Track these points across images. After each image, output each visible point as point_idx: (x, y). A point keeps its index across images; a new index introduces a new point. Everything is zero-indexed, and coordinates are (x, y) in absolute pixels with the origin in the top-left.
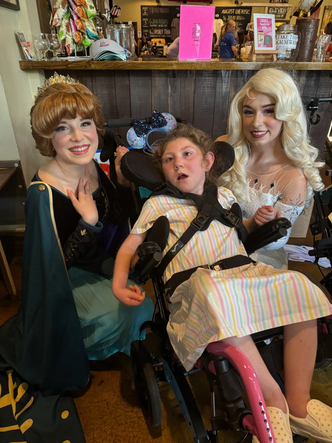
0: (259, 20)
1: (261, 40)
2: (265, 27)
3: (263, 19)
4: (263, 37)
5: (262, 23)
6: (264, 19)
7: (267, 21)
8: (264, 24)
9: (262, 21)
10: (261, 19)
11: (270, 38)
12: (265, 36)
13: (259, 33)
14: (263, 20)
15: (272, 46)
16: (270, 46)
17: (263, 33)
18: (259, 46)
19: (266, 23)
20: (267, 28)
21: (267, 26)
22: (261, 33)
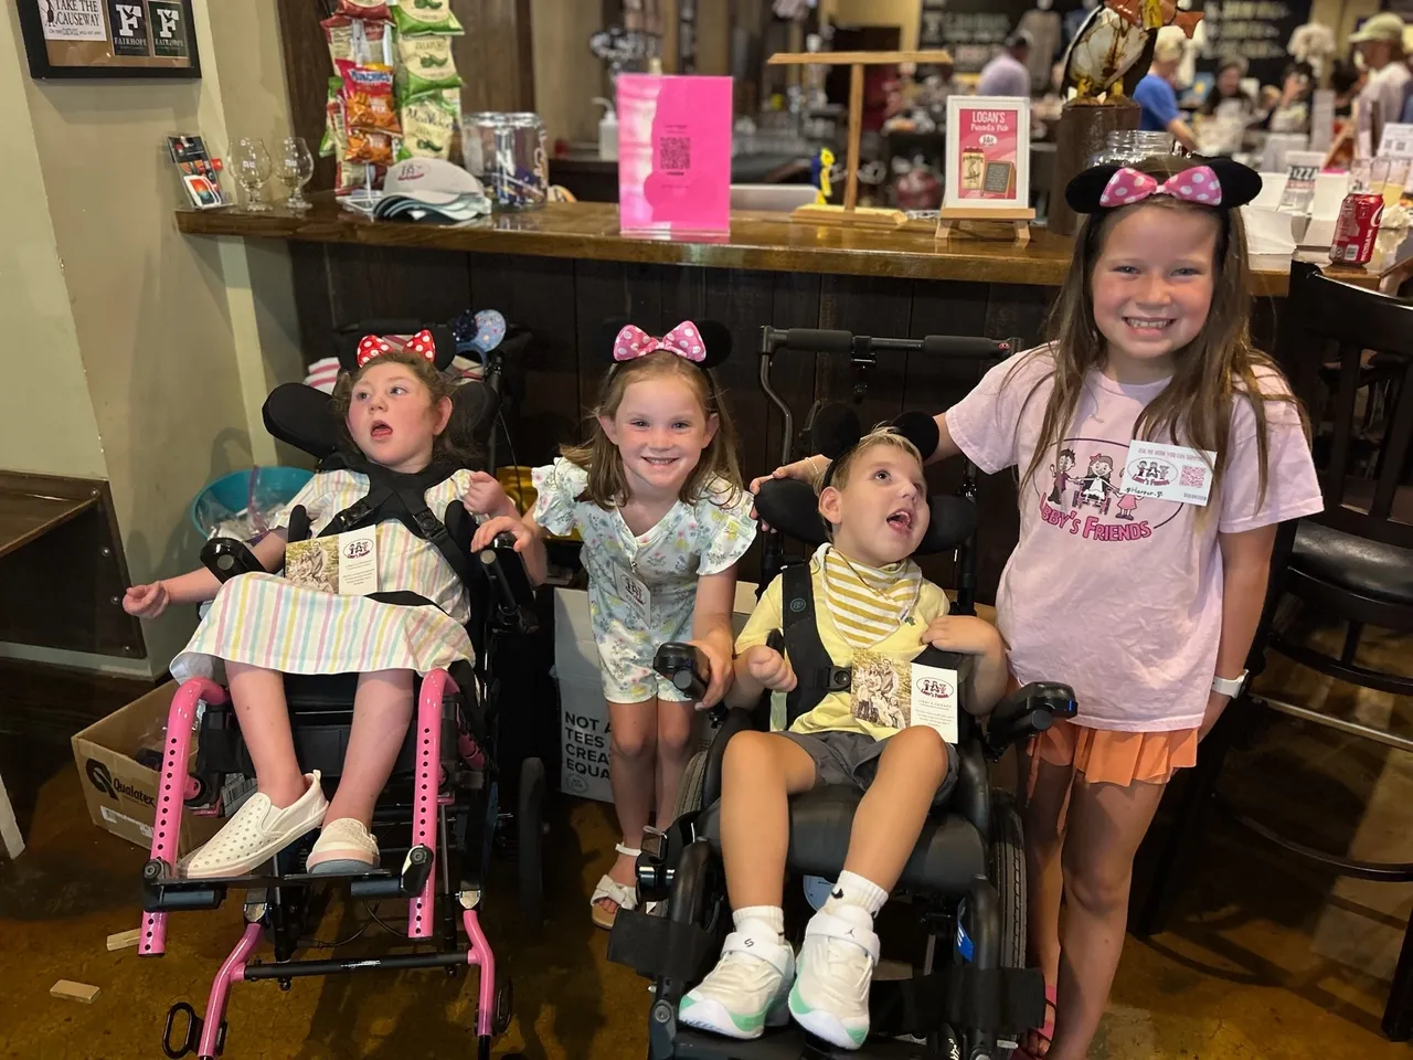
0: (966, 116)
1: (973, 176)
2: (991, 136)
3: (983, 111)
4: (980, 168)
5: (977, 124)
6: (988, 111)
7: (999, 118)
8: (987, 128)
9: (982, 118)
10: (977, 111)
11: (1010, 169)
12: (989, 166)
13: (966, 154)
14: (982, 115)
15: (1012, 195)
16: (1006, 194)
17: (982, 155)
18: (963, 193)
19: (994, 124)
20: (998, 139)
21: (999, 135)
22: (973, 154)
